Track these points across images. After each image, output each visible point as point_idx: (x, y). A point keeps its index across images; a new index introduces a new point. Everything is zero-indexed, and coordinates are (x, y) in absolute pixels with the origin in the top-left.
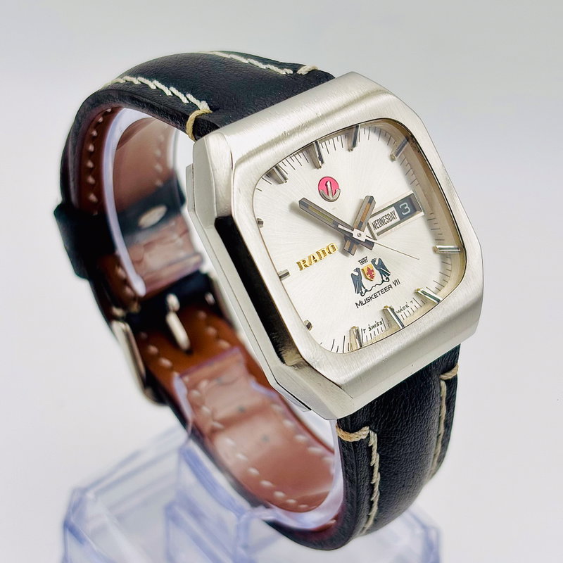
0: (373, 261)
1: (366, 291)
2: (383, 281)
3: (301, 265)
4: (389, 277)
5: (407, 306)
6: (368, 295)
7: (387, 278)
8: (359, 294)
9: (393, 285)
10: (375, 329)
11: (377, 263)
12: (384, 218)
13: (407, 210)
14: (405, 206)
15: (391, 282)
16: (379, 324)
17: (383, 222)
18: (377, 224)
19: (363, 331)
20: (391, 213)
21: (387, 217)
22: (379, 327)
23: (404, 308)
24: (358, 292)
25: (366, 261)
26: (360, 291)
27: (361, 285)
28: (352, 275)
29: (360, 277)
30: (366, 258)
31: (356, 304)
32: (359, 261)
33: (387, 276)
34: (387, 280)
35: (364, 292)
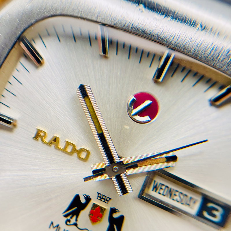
0: (113, 211)
1: (76, 225)
3: (39, 136)
6: (73, 229)
8: (65, 219)
11: (115, 216)
12: (177, 194)
13: (214, 216)
14: (217, 210)
17: (171, 195)
18: (161, 188)
20: (191, 198)
21: (182, 197)
24: (66, 216)
25: (106, 202)
26: (69, 218)
27: (76, 213)
28: (77, 197)
29: (83, 206)
30: (110, 199)
31: (52, 223)
32: (99, 194)
35: (71, 223)
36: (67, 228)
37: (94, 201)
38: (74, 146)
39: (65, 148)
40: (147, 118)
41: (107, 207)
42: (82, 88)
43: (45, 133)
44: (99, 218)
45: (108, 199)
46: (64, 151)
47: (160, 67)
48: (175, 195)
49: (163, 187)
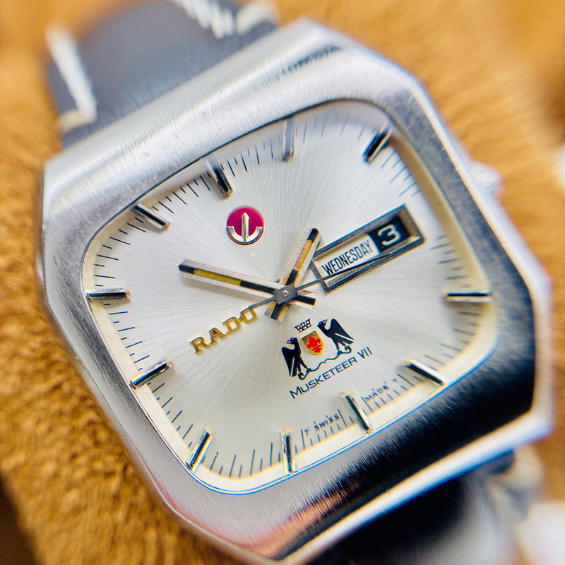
0: (321, 326)
1: (309, 370)
2: (340, 353)
3: (198, 345)
4: (351, 346)
5: (385, 388)
6: (312, 376)
7: (349, 348)
9: (358, 358)
10: (327, 428)
11: (328, 327)
12: (348, 254)
13: (393, 237)
14: (390, 230)
15: (354, 354)
16: (334, 419)
17: (346, 261)
18: (333, 266)
19: (304, 433)
20: (362, 245)
21: (355, 253)
22: (334, 425)
23: (380, 390)
24: (294, 374)
25: (309, 326)
26: (298, 373)
27: (299, 362)
28: (285, 351)
29: (297, 352)
30: (309, 320)
31: (291, 392)
32: (296, 328)
33: (347, 345)
34: (348, 350)
35: (305, 373)
36: (307, 381)
37: (300, 336)
38: (234, 318)
39: (229, 328)
40: (258, 229)
41: (314, 328)
42: (183, 268)
43: (201, 338)
44: (318, 344)
45: (308, 322)
46: (231, 331)
47: (217, 180)
48: (348, 258)
49: (334, 263)
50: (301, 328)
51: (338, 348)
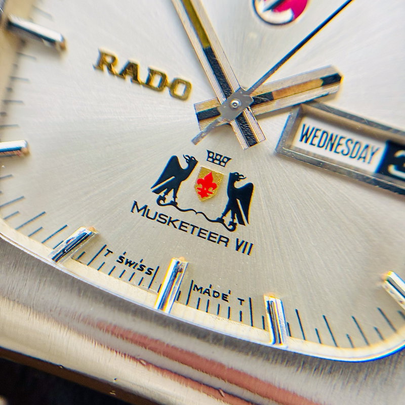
0: (234, 177)
1: (174, 204)
2: (221, 221)
3: (104, 62)
4: (239, 226)
5: (224, 297)
6: (170, 211)
7: (234, 225)
8: (157, 196)
9: (232, 244)
10: (130, 270)
11: (238, 185)
12: (343, 141)
15: (232, 236)
16: (145, 270)
17: (332, 145)
18: (315, 136)
19: (105, 252)
20: (367, 147)
21: (351, 146)
22: (139, 275)
23: (216, 294)
25: (222, 164)
26: (162, 194)
27: (174, 186)
28: (174, 161)
29: (185, 174)
30: (229, 159)
31: (136, 203)
32: (209, 152)
33: (236, 221)
34: (231, 227)
35: (167, 201)
36: (161, 210)
37: (203, 164)
38: (163, 76)
43: (114, 59)
44: (210, 190)
45: (225, 160)
48: (339, 144)
49: (319, 134)
50: (213, 157)
51: (224, 214)
